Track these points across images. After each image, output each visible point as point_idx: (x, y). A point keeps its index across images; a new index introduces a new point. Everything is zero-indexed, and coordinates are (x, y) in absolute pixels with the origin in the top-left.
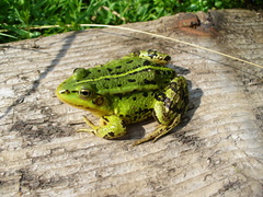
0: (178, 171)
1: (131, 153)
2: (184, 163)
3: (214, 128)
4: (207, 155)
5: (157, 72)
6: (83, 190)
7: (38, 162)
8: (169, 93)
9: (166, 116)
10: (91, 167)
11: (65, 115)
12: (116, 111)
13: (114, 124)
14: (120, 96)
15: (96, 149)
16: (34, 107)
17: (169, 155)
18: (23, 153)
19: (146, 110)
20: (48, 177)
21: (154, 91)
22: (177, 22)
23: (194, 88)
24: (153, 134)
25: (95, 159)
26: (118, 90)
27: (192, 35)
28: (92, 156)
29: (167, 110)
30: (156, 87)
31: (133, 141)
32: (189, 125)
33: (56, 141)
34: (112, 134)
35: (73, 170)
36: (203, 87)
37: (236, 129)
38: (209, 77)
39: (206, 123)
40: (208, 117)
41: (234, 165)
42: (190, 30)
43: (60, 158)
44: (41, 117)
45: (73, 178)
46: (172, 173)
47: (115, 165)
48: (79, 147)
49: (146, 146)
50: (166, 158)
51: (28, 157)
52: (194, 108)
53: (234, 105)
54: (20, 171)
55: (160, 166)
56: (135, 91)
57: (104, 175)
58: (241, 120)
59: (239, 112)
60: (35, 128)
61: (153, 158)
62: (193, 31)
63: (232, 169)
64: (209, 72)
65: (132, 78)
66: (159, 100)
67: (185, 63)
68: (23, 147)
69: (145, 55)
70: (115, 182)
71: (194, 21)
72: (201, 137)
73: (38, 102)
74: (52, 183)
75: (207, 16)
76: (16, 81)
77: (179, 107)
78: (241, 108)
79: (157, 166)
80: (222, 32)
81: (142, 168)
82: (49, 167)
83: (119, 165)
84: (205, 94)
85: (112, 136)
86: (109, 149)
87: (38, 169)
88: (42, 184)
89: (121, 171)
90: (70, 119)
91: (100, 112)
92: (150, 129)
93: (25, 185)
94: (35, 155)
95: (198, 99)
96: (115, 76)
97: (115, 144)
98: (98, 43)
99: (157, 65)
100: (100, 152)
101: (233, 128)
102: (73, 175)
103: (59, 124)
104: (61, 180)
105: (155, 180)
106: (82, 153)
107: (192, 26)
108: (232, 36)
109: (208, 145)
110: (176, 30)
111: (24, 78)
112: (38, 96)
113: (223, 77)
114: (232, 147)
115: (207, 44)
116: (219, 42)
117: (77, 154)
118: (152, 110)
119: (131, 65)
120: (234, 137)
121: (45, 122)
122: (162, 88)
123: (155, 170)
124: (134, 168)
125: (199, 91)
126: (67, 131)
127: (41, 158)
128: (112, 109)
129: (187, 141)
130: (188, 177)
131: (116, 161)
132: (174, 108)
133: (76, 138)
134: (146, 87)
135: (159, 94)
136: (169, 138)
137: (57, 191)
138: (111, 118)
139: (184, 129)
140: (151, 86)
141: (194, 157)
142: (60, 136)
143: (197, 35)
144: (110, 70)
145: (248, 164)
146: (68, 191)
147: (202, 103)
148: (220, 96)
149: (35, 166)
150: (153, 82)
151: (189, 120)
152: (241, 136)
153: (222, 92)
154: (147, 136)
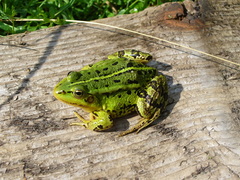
0: (157, 157)
1: (117, 143)
2: (162, 151)
3: (190, 121)
4: (184, 144)
5: (139, 73)
6: (78, 175)
7: (37, 153)
8: (150, 91)
9: (147, 111)
10: (83, 156)
11: (58, 110)
12: (104, 107)
13: (102, 118)
14: (107, 95)
15: (87, 140)
16: (28, 104)
17: (150, 145)
18: (24, 146)
19: (130, 106)
20: (48, 165)
21: (136, 89)
22: (162, 14)
23: (175, 83)
24: (136, 127)
25: (86, 149)
26: (106, 90)
27: (177, 28)
28: (84, 146)
29: (148, 105)
30: (138, 85)
31: (119, 133)
32: (168, 118)
33: (52, 134)
34: (101, 127)
35: (69, 158)
36: (184, 83)
37: (211, 121)
38: (190, 72)
39: (184, 116)
40: (186, 111)
41: (207, 153)
42: (175, 23)
43: (57, 148)
44: (36, 113)
45: (69, 164)
46: (152, 159)
47: (104, 153)
48: (72, 138)
49: (131, 136)
50: (147, 147)
51: (29, 148)
52: (174, 102)
53: (212, 100)
54: (23, 161)
55: (142, 154)
56: (120, 90)
57: (95, 161)
58: (217, 113)
59: (216, 106)
60: (31, 123)
61: (137, 147)
62: (179, 24)
63: (205, 156)
64: (190, 68)
65: (117, 78)
66: (141, 96)
67: (167, 59)
68: (23, 140)
69: (128, 55)
70: (104, 167)
72: (179, 128)
73: (32, 99)
74: (51, 170)
76: (8, 79)
77: (158, 103)
78: (218, 102)
79: (140, 153)
80: (208, 23)
81: (127, 155)
82: (47, 157)
83: (107, 153)
84: (185, 89)
85: (101, 129)
86: (99, 140)
87: (37, 158)
88: (43, 170)
89: (109, 158)
90: (63, 114)
91: (91, 108)
92: (134, 122)
93: (28, 172)
94: (34, 147)
95: (178, 95)
96: (103, 77)
97: (104, 136)
98: (84, 39)
99: (140, 66)
100: (91, 142)
101: (209, 121)
102: (69, 162)
103: (53, 119)
104: (59, 167)
105: (138, 165)
106: (76, 143)
107: (178, 18)
108: (218, 28)
109: (185, 136)
110: (161, 23)
111: (15, 76)
112: (32, 93)
113: (204, 73)
114: (206, 138)
115: (192, 38)
116: (204, 35)
117: (71, 145)
118: (135, 105)
119: (116, 67)
120: (209, 129)
121: (40, 117)
122: (144, 86)
123: (138, 157)
124: (120, 156)
125: (179, 86)
126: (61, 125)
127: (40, 149)
128: (101, 106)
129: (166, 132)
130: (166, 162)
131: (105, 150)
132: (154, 104)
133: (70, 131)
134: (130, 86)
135: (141, 92)
136: (150, 130)
137: (56, 176)
138: (99, 113)
139: (164, 121)
140: (134, 85)
141: (172, 146)
142: (55, 129)
143: (182, 29)
144: (98, 72)
145: (219, 152)
146: (65, 175)
147: (182, 98)
148: (198, 91)
149: (36, 156)
150: (135, 82)
151: (169, 113)
152: (215, 128)
153: (201, 87)
154: (131, 128)
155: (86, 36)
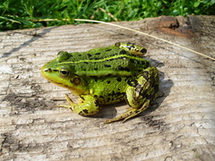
0: (141, 150)
1: (102, 130)
2: (147, 143)
3: (179, 116)
4: (170, 138)
5: (132, 61)
6: (54, 157)
7: (21, 129)
8: (141, 80)
9: (136, 100)
10: (64, 138)
11: (50, 91)
12: (91, 92)
13: (88, 103)
14: (96, 78)
15: (72, 123)
16: (26, 83)
17: (135, 135)
18: (9, 120)
19: (119, 94)
20: (27, 142)
21: (127, 77)
22: (159, 23)
23: (166, 79)
24: (123, 116)
25: (69, 132)
26: (94, 73)
27: (170, 34)
28: (67, 128)
29: (137, 94)
30: (129, 73)
31: (105, 120)
32: (157, 110)
33: (39, 113)
34: (86, 111)
35: (49, 139)
36: (174, 79)
37: (200, 118)
38: (181, 70)
39: (173, 110)
40: (175, 105)
41: (194, 150)
42: (169, 30)
43: (40, 127)
44: (30, 91)
45: (47, 146)
46: (135, 152)
47: (85, 139)
48: (58, 119)
49: (116, 125)
50: (132, 138)
51: (13, 124)
52: (163, 96)
53: (201, 97)
54: (4, 135)
55: (126, 144)
56: (109, 75)
57: (75, 146)
58: (206, 110)
59: (204, 104)
60: (24, 100)
61: (121, 136)
62: (172, 32)
63: (192, 154)
64: (181, 67)
65: (108, 63)
66: (131, 85)
67: (161, 57)
68: (11, 115)
69: (124, 47)
70: (83, 154)
71: (174, 23)
72: (167, 122)
73: (30, 80)
74: (28, 148)
75: (186, 20)
76: (15, 61)
77: (148, 93)
78: (207, 100)
79: (123, 143)
80: (198, 34)
81: (109, 144)
82: (29, 134)
83: (89, 139)
84: (175, 85)
85: (86, 114)
86: (83, 125)
87: (19, 134)
88: (20, 148)
89: (90, 144)
90: (54, 95)
91: (78, 91)
92: (121, 111)
93: (6, 147)
94: (19, 123)
95: (169, 89)
96: (94, 61)
97: (89, 121)
98: (88, 35)
99: (133, 55)
100: (74, 126)
101: (197, 117)
102: (48, 143)
103: (44, 99)
104: (37, 146)
105: (119, 155)
106: (60, 125)
107: (171, 27)
108: (206, 38)
109: (172, 130)
110: (157, 29)
111: (22, 59)
112: (31, 74)
113: (194, 72)
114: (194, 134)
115: (183, 43)
116: (194, 42)
117: (54, 126)
118: (124, 94)
119: (109, 53)
120: (197, 125)
121: (33, 96)
122: (135, 75)
123: (121, 147)
124: (102, 143)
125: (170, 82)
126: (50, 105)
127: (23, 126)
128: (88, 89)
129: (153, 124)
130: (150, 156)
131: (88, 135)
132: (144, 94)
133: (57, 112)
134: (120, 73)
135: (131, 80)
136: (137, 120)
137: (31, 155)
138: (86, 97)
139: (152, 113)
140: (125, 73)
141: (158, 139)
142: (43, 109)
143: (175, 35)
144: (90, 55)
145: (207, 151)
146: (41, 156)
147: (172, 92)
148: (188, 88)
149: (18, 132)
150: (127, 69)
151: (158, 106)
152: (204, 125)
153: (191, 85)
154: (118, 117)
155: (91, 33)
